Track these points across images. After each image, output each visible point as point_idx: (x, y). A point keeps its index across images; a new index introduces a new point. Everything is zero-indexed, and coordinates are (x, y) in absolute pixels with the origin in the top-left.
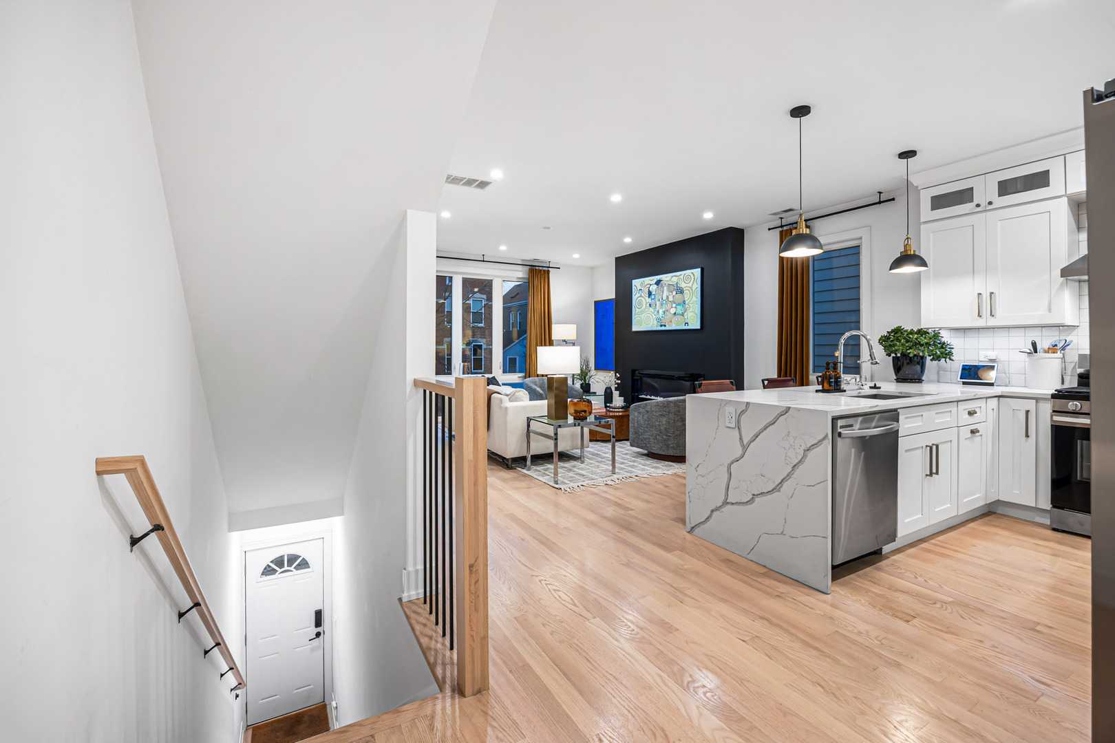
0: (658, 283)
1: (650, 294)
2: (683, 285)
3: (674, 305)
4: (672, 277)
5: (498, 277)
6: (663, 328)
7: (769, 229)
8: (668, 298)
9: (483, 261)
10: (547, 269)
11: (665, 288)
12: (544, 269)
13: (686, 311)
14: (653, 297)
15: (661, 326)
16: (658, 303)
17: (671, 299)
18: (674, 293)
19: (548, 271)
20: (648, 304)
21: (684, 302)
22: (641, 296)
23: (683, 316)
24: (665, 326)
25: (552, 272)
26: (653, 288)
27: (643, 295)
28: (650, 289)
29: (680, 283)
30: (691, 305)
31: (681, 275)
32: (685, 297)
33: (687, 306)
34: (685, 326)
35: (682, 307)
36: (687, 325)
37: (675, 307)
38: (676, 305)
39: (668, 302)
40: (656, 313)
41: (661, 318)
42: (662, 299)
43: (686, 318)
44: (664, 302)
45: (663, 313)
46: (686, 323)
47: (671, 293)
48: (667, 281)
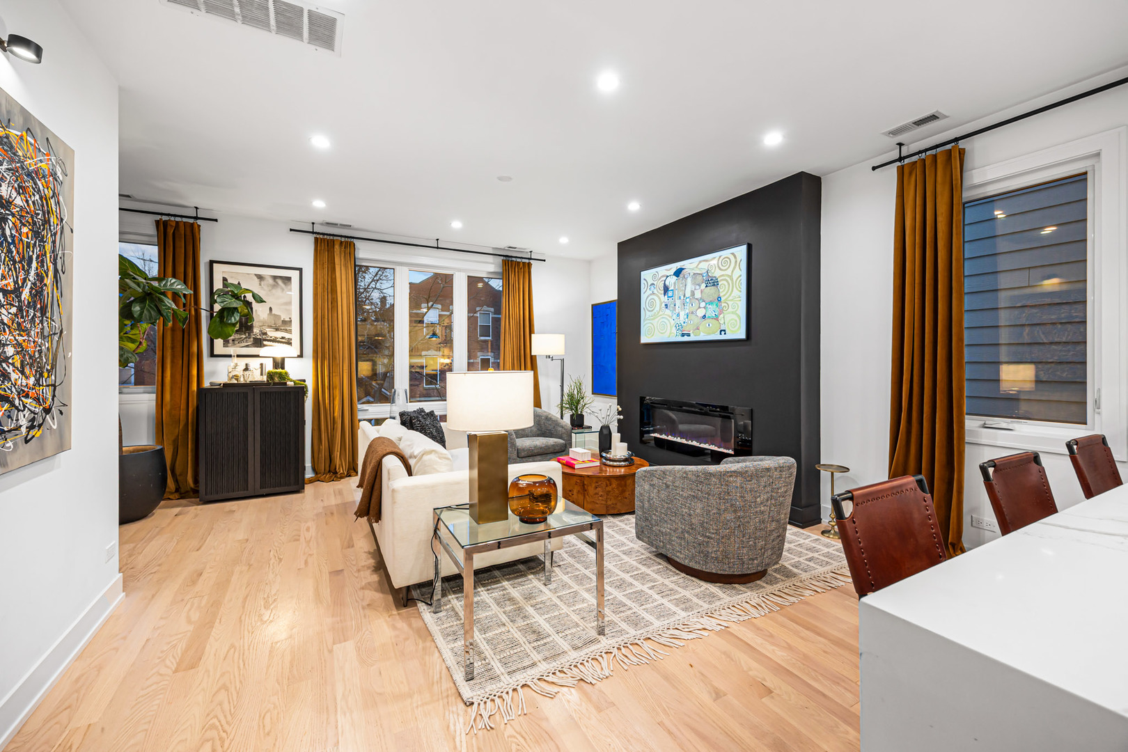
0: (678, 273)
1: (666, 289)
2: (717, 273)
3: (703, 304)
4: (700, 262)
5: (460, 270)
6: (686, 339)
7: (874, 168)
8: (693, 293)
9: (438, 248)
10: (527, 261)
11: (689, 280)
12: (524, 260)
13: (721, 312)
14: (670, 294)
15: (683, 335)
16: (678, 303)
17: (698, 295)
18: (703, 285)
19: (529, 265)
20: (663, 305)
21: (719, 299)
22: (653, 293)
23: (717, 319)
24: (689, 335)
25: (535, 266)
26: (672, 281)
27: (655, 292)
28: (667, 283)
29: (713, 271)
30: (730, 303)
31: (715, 258)
32: (721, 290)
33: (723, 305)
34: (721, 334)
35: (715, 306)
36: (723, 333)
37: (704, 308)
38: (706, 304)
39: (693, 300)
40: (675, 317)
41: (683, 324)
42: (684, 296)
43: (722, 322)
44: (688, 300)
45: (686, 316)
46: (721, 331)
47: (698, 287)
48: (693, 269)
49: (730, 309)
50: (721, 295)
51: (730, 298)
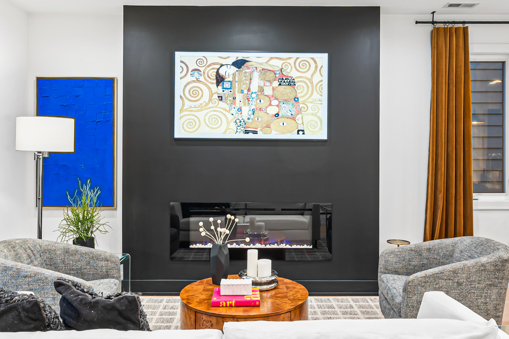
0: (239, 64)
1: (220, 80)
2: (294, 74)
3: (275, 102)
4: (271, 58)
6: (251, 136)
7: (417, 22)
8: (261, 90)
11: (256, 75)
13: (299, 112)
14: (227, 85)
15: (247, 132)
16: (239, 97)
17: (268, 91)
18: (276, 84)
20: (215, 96)
21: (296, 99)
22: (198, 80)
23: (294, 119)
24: (255, 132)
26: (229, 72)
27: (202, 79)
28: (220, 71)
29: (288, 71)
30: (310, 105)
31: (290, 58)
32: (298, 91)
33: (301, 106)
34: (298, 133)
35: (291, 106)
36: (301, 132)
37: (277, 106)
38: (279, 102)
39: (261, 97)
40: (234, 111)
41: (246, 120)
42: (249, 90)
43: (300, 122)
44: (254, 95)
45: (251, 113)
46: (298, 131)
47: (268, 84)
48: (261, 64)
49: (310, 111)
50: (299, 96)
51: (310, 100)
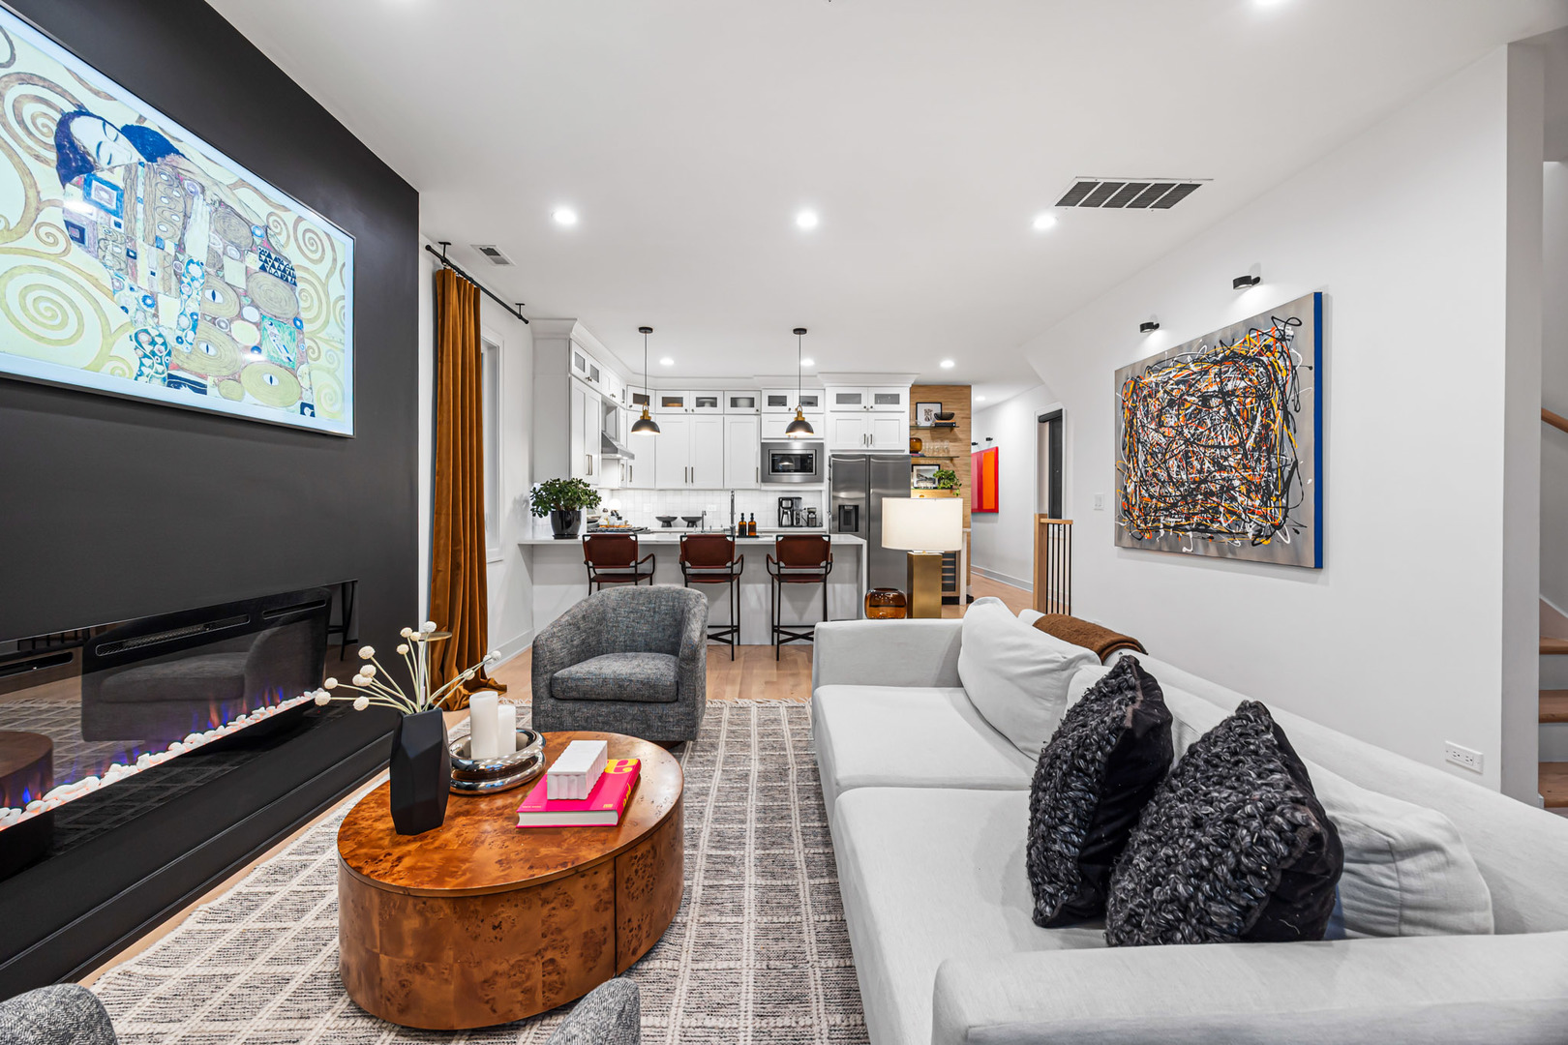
15: (174, 382)
20: (55, 216)
23: (293, 372)
24: (200, 389)
29: (282, 239)
30: (324, 348)
31: (286, 209)
32: (302, 304)
33: (308, 343)
34: (302, 413)
35: (287, 338)
36: (307, 410)
37: (257, 325)
38: (263, 317)
39: (216, 283)
41: (172, 342)
42: (181, 247)
43: (305, 383)
44: (195, 270)
45: (185, 322)
46: (303, 405)
47: (233, 251)
48: (217, 183)
49: (322, 361)
50: (303, 315)
51: (322, 335)
